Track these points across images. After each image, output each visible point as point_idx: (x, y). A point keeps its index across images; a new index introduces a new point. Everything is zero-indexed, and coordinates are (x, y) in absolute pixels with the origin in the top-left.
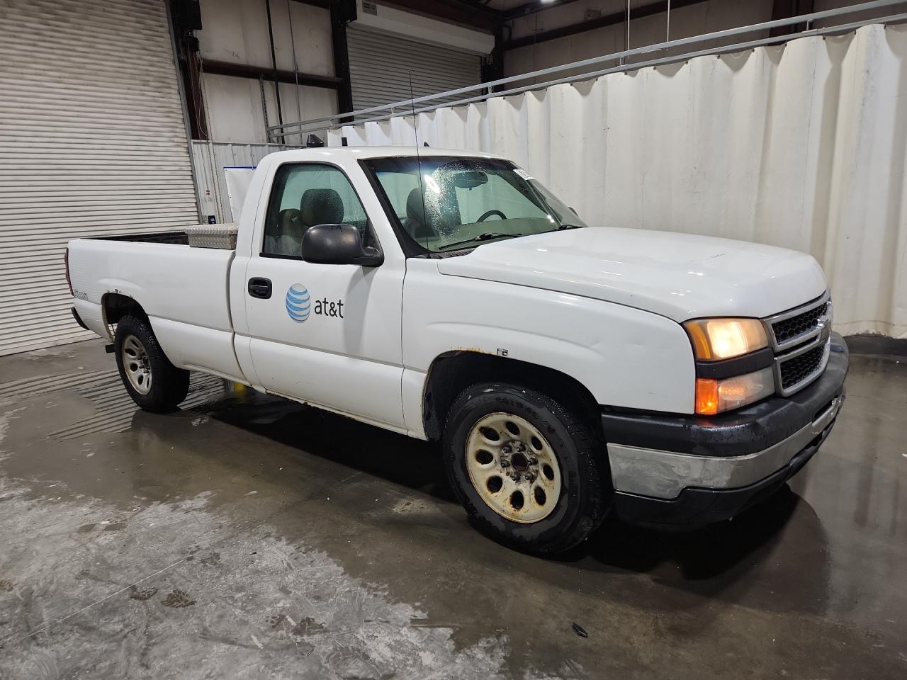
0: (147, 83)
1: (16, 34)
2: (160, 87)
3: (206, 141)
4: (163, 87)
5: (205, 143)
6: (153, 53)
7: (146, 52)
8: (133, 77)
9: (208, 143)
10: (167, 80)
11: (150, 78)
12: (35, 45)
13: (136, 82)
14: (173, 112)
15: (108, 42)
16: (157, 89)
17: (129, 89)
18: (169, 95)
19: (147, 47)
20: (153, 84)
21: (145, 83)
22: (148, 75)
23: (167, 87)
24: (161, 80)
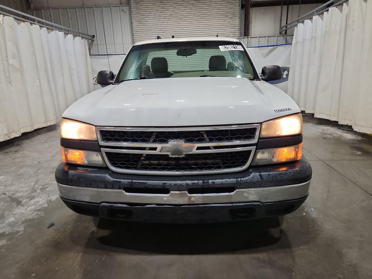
0: (227, 16)
1: (186, 6)
2: (232, 17)
3: (247, 37)
4: (233, 17)
5: (246, 38)
6: (231, 4)
7: (229, 4)
8: (222, 15)
9: (248, 38)
10: (236, 14)
11: (229, 14)
12: (191, 9)
13: (224, 16)
14: (235, 26)
15: (215, 3)
16: (231, 18)
17: (220, 20)
18: (235, 20)
19: (230, 2)
20: (229, 16)
21: (226, 16)
22: (228, 13)
23: (234, 17)
24: (233, 14)
